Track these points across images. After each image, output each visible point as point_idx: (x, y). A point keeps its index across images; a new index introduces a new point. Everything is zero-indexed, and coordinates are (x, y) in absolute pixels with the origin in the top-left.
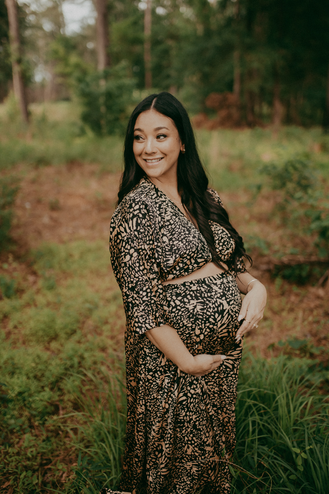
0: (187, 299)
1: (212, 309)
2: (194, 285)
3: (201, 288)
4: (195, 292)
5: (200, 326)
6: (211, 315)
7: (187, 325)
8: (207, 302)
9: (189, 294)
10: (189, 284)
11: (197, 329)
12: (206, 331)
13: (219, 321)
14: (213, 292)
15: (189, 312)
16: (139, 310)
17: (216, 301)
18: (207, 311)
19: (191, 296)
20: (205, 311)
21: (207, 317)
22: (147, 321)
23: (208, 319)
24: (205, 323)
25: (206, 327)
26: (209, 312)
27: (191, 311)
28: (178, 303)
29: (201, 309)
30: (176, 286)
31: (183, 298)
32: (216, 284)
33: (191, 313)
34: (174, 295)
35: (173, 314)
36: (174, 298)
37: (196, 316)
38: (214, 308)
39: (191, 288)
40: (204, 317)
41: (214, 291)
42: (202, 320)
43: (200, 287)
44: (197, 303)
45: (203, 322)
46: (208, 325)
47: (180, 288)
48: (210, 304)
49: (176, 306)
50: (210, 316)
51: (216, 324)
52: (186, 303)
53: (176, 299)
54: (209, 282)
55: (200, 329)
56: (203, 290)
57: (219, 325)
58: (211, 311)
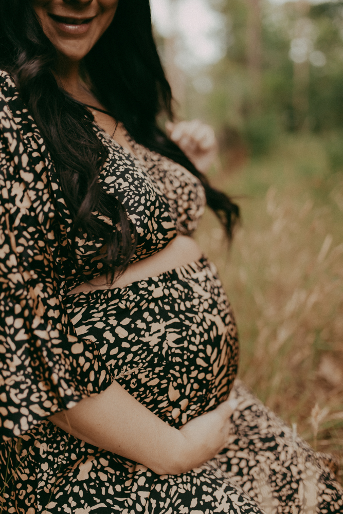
0: (144, 320)
1: (198, 337)
2: (157, 286)
3: (172, 290)
4: (160, 302)
5: (179, 381)
6: (199, 351)
7: (149, 384)
8: (187, 323)
9: (148, 309)
10: (146, 285)
11: (171, 388)
12: (192, 389)
13: (215, 361)
14: (194, 298)
15: (150, 351)
16: (8, 369)
17: (204, 319)
18: (190, 342)
19: (152, 312)
20: (186, 344)
21: (192, 356)
22: (34, 398)
23: (192, 362)
24: (189, 372)
25: (192, 381)
26: (194, 344)
27: (156, 349)
28: (122, 333)
29: (177, 342)
30: (116, 292)
31: (133, 321)
32: (196, 281)
33: (156, 355)
34: (112, 315)
35: (113, 362)
36: (113, 321)
37: (167, 359)
38: (201, 335)
39: (150, 293)
40: (185, 357)
41: (196, 295)
42: (181, 365)
43: (169, 288)
44: (167, 327)
45: (184, 370)
46: (194, 374)
47: (126, 297)
48: (194, 327)
49: (119, 341)
50: (196, 354)
51: (210, 369)
52: (142, 333)
53: (119, 324)
54: (184, 276)
55: (180, 387)
56: (175, 294)
57: (216, 369)
58: (197, 343)
